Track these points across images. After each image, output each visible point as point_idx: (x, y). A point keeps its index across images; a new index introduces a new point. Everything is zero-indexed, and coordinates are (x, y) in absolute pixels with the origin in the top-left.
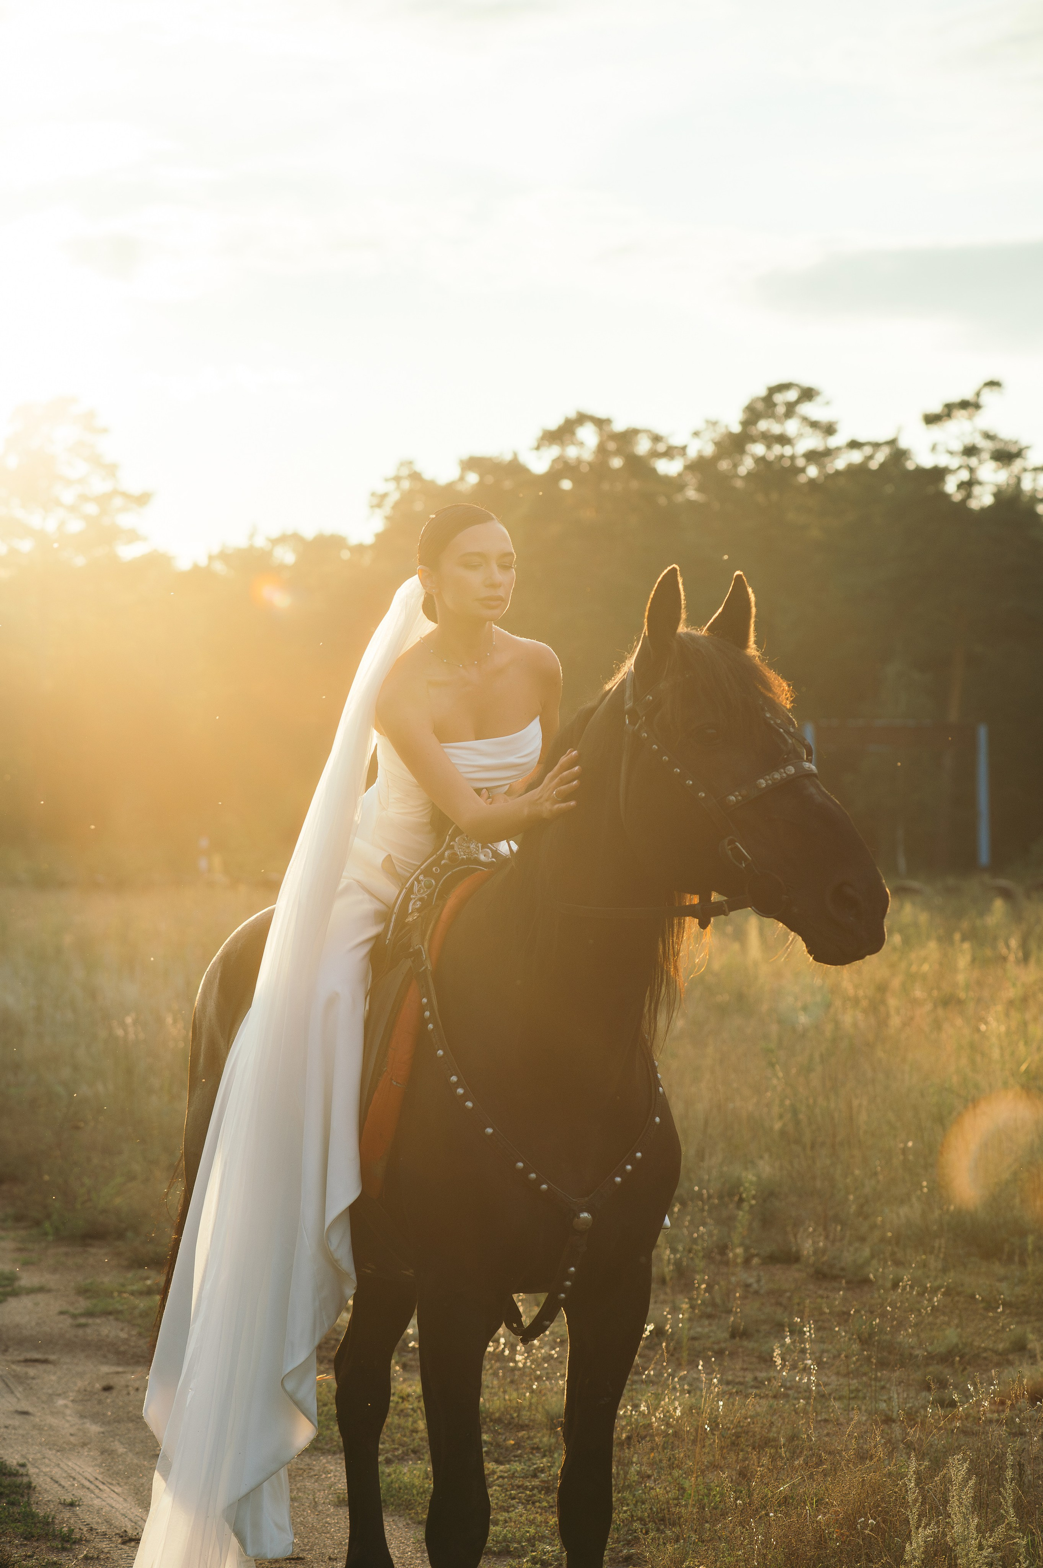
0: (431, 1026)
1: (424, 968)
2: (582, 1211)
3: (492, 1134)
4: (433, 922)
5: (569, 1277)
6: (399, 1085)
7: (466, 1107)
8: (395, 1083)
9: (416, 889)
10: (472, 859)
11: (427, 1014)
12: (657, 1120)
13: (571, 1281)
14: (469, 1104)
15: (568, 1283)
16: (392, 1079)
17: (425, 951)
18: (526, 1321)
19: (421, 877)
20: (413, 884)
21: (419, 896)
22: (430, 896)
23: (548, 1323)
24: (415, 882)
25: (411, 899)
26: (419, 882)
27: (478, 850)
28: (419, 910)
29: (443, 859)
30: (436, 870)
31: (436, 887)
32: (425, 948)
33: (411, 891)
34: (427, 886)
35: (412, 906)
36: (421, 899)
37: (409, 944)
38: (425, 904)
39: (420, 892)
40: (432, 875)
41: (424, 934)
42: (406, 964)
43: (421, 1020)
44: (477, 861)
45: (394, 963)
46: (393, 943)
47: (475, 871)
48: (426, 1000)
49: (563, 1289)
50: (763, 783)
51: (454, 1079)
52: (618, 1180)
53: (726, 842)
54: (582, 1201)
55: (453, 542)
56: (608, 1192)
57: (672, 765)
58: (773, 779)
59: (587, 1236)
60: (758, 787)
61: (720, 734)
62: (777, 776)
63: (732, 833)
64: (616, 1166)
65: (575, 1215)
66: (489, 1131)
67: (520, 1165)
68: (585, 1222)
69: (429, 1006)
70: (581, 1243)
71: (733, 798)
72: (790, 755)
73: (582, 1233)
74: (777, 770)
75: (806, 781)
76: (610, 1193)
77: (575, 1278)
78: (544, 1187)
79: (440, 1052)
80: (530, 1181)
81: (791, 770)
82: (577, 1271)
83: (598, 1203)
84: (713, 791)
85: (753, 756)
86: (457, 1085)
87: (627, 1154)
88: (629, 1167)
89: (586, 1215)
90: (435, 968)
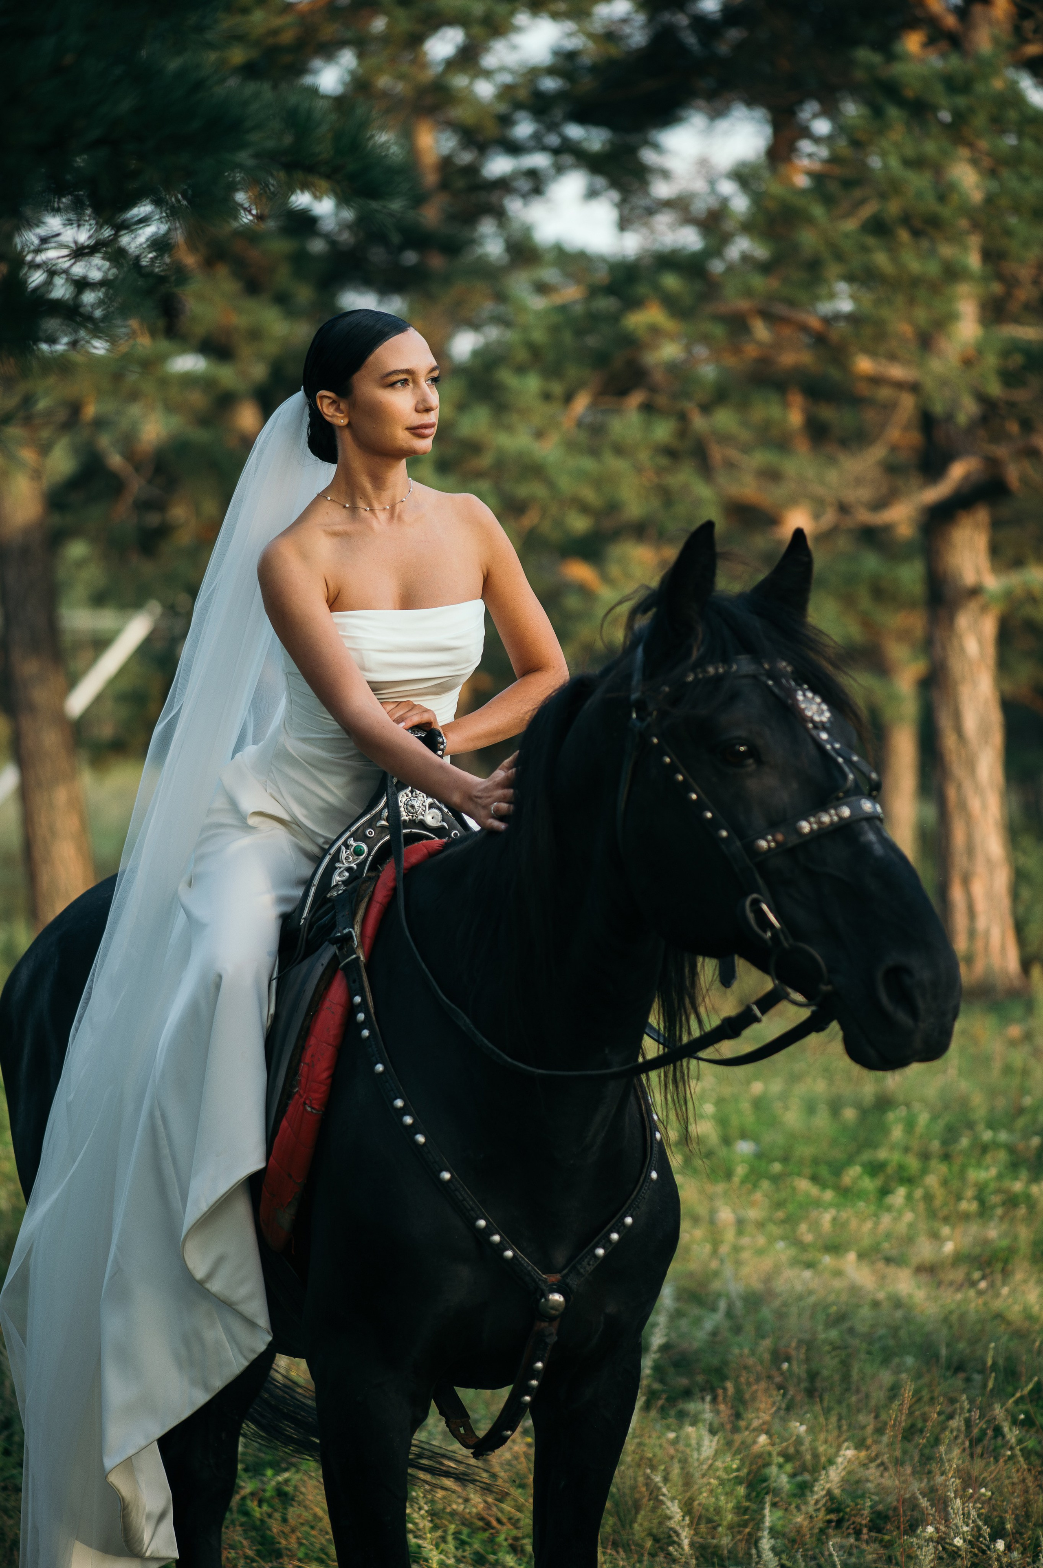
0: (366, 1033)
1: (354, 956)
2: (553, 1291)
3: (450, 1181)
4: (366, 900)
5: (534, 1374)
6: (314, 1112)
7: (415, 1143)
8: (309, 1109)
9: (344, 854)
10: (417, 821)
11: (361, 1017)
12: (654, 1175)
13: (537, 1380)
14: (421, 1139)
15: (534, 1383)
16: (305, 1103)
17: (356, 936)
18: (482, 1429)
19: (351, 841)
20: (339, 849)
21: (347, 865)
22: (361, 865)
23: (509, 1433)
24: (343, 848)
25: (336, 868)
26: (347, 847)
27: (425, 811)
28: (344, 882)
29: (381, 819)
30: (370, 833)
31: (369, 854)
32: (356, 932)
33: (336, 858)
34: (358, 852)
35: (336, 878)
36: (349, 869)
37: (332, 926)
38: (354, 875)
39: (348, 860)
40: (365, 839)
41: (354, 915)
42: (329, 952)
43: (349, 1026)
44: (422, 825)
45: (312, 948)
46: (311, 923)
47: (420, 837)
48: (358, 999)
49: (528, 1390)
50: (805, 827)
51: (399, 1103)
52: (600, 1252)
53: (748, 902)
54: (553, 1278)
55: (371, 358)
56: (587, 1268)
57: (687, 787)
58: (820, 823)
59: (556, 1324)
60: (798, 832)
61: (754, 752)
62: (826, 819)
63: (758, 891)
64: (597, 1234)
65: (544, 1295)
66: (446, 1176)
67: (482, 1223)
68: (555, 1306)
69: (364, 1005)
70: (551, 1331)
71: (763, 844)
72: (848, 793)
73: (552, 1319)
74: (826, 811)
75: (865, 825)
76: (590, 1269)
77: (543, 1376)
78: (509, 1254)
79: (380, 1068)
80: (492, 1244)
81: (846, 812)
82: (546, 1367)
83: (574, 1282)
84: (737, 830)
85: (795, 785)
86: (404, 1111)
87: (613, 1220)
88: (615, 1236)
89: (557, 1297)
90: (370, 958)
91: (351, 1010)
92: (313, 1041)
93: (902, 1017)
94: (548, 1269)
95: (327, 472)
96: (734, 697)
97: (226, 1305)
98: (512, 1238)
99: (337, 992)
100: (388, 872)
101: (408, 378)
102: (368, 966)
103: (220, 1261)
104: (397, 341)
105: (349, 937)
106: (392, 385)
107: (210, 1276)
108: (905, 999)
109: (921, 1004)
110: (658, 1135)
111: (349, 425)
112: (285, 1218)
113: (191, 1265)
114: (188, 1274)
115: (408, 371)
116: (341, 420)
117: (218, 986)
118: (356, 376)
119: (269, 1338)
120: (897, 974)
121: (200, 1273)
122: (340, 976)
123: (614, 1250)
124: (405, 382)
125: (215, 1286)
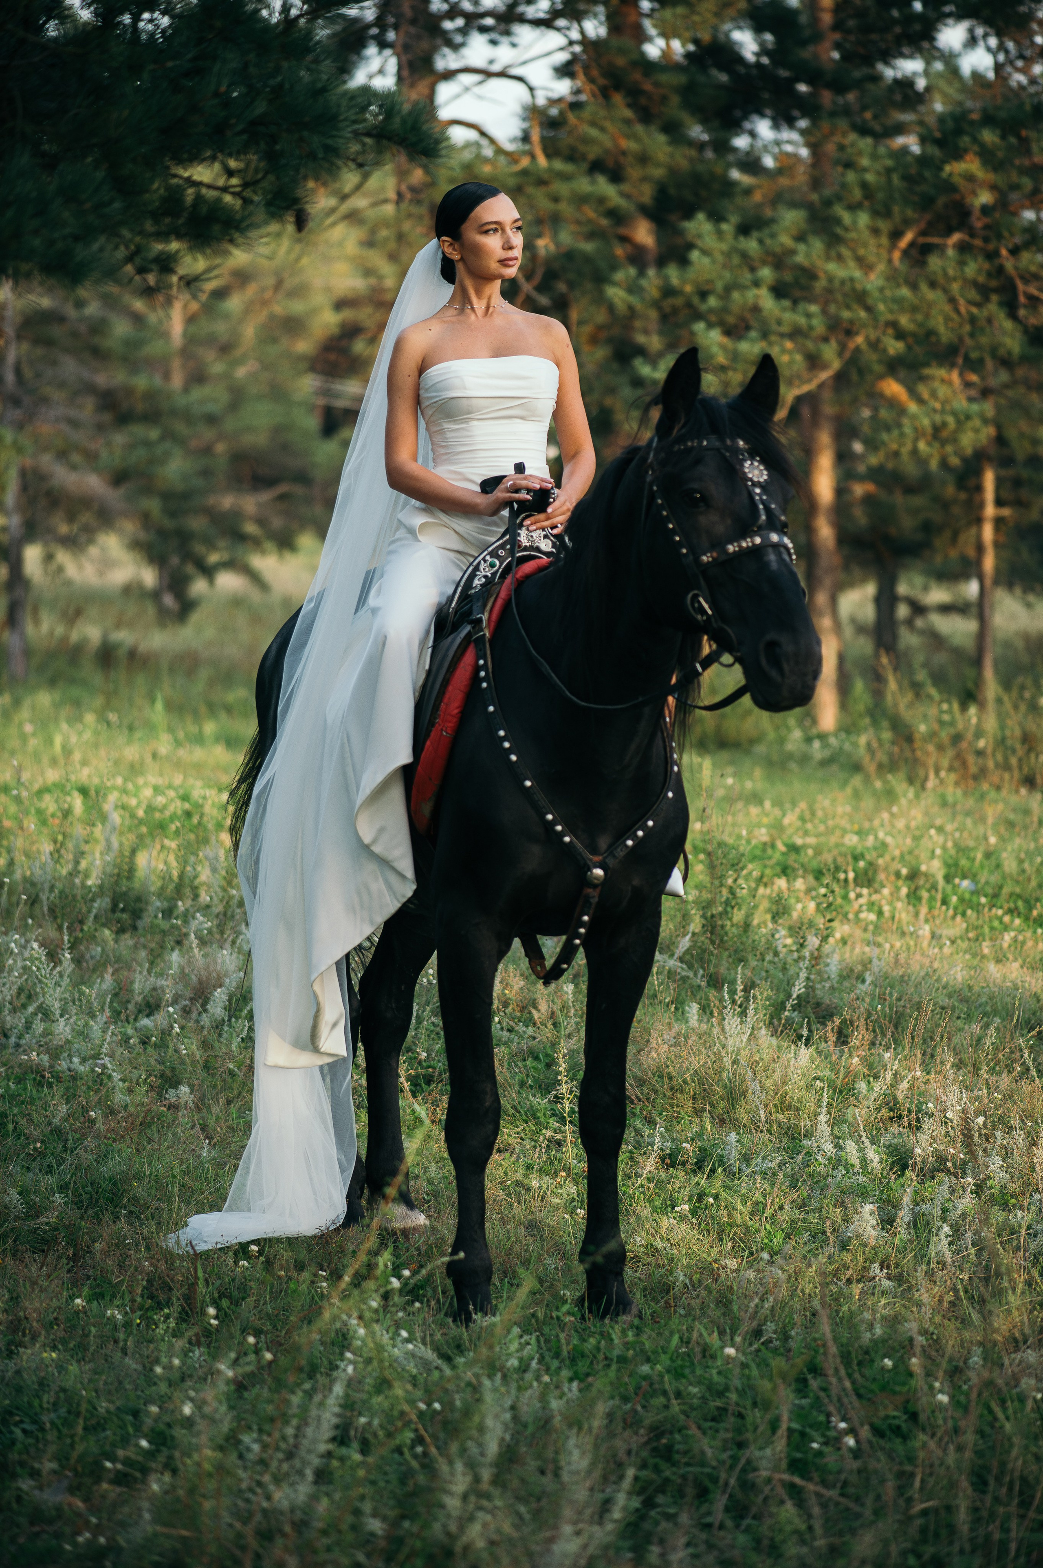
0: (484, 685)
1: (482, 633)
2: (596, 867)
3: (530, 787)
4: (494, 597)
5: (582, 924)
6: (448, 735)
7: (510, 760)
8: (443, 733)
9: (482, 566)
10: (534, 547)
11: (483, 674)
12: (670, 794)
13: (584, 929)
14: (514, 758)
15: (582, 930)
16: (441, 729)
17: (485, 620)
18: (548, 962)
19: (488, 558)
21: (484, 574)
22: (494, 574)
25: (477, 575)
26: (485, 561)
27: (540, 540)
28: (481, 585)
30: (502, 553)
31: (500, 567)
32: (485, 617)
33: (477, 568)
34: (492, 565)
35: (477, 582)
36: (485, 577)
37: (470, 612)
38: (489, 581)
39: (485, 571)
40: (498, 557)
41: (484, 606)
42: (467, 629)
43: (475, 679)
44: (538, 549)
45: (455, 628)
46: (456, 610)
47: (535, 557)
48: (481, 662)
49: (578, 936)
50: (731, 548)
51: (502, 733)
52: (630, 843)
53: (690, 596)
54: (597, 859)
55: (473, 214)
56: (621, 853)
57: (667, 520)
58: (740, 546)
59: (598, 890)
60: (725, 551)
61: (704, 499)
62: (744, 544)
63: (699, 589)
64: (628, 831)
65: (590, 869)
66: (528, 783)
67: (550, 817)
68: (597, 878)
69: (485, 667)
70: (594, 895)
71: (705, 558)
72: (760, 528)
73: (595, 886)
74: (745, 539)
75: (770, 550)
76: (622, 854)
77: (590, 926)
78: (567, 839)
79: (491, 709)
80: (556, 832)
81: (758, 540)
82: (591, 920)
83: (611, 862)
84: (691, 549)
85: (729, 522)
86: (504, 739)
87: (638, 821)
88: (640, 833)
89: (599, 872)
90: (494, 635)
91: (478, 669)
92: (450, 688)
93: (774, 674)
94: (594, 851)
95: (449, 290)
96: (698, 461)
97: (384, 863)
98: (570, 829)
99: (469, 657)
100: (509, 579)
101: (498, 227)
102: (491, 641)
103: (381, 830)
104: (490, 202)
105: (480, 620)
106: (486, 232)
107: (374, 841)
108: (776, 662)
109: (786, 667)
110: (676, 768)
111: (462, 259)
112: (427, 809)
113: (361, 834)
114: (359, 839)
115: (496, 223)
116: (457, 257)
117: (384, 644)
118: (464, 227)
119: (414, 887)
120: (772, 645)
121: (367, 840)
122: (472, 646)
123: (639, 842)
124: (496, 230)
125: (377, 849)
